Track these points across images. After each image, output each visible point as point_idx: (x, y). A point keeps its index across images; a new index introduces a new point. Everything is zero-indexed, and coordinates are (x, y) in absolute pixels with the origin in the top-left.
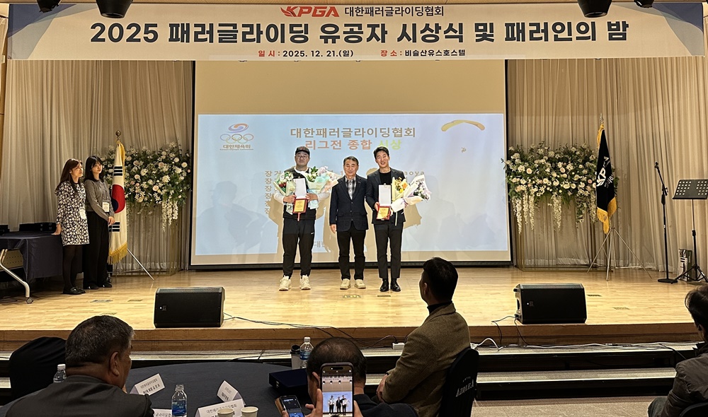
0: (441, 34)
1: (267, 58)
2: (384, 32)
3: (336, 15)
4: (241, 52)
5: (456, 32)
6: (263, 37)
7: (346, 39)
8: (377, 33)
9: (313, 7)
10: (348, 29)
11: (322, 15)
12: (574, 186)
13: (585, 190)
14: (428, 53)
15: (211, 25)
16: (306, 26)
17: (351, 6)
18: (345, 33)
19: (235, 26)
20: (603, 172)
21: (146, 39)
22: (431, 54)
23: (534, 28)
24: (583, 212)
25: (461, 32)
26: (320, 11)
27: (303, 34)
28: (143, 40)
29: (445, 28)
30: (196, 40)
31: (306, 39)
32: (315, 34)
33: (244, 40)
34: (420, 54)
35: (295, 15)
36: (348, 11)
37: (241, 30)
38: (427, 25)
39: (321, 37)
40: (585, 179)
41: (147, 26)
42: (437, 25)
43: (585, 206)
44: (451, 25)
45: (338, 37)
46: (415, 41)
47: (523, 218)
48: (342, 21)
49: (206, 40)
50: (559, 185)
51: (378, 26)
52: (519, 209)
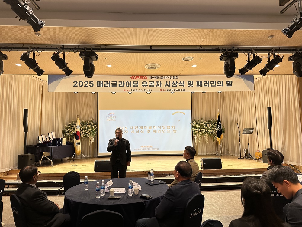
1: (126, 92)
2: (161, 84)
3: (147, 79)
4: (119, 90)
7: (150, 86)
9: (140, 76)
10: (150, 83)
11: (142, 79)
12: (212, 131)
15: (109, 82)
16: (138, 82)
17: (151, 76)
20: (219, 127)
22: (175, 90)
23: (205, 83)
25: (184, 84)
28: (89, 86)
29: (179, 82)
30: (105, 86)
31: (138, 86)
33: (119, 86)
34: (171, 90)
37: (118, 83)
39: (142, 85)
41: (90, 82)
42: (176, 82)
45: (147, 85)
46: (170, 86)
47: (197, 141)
48: (148, 80)
49: (108, 86)
50: (208, 131)
51: (159, 82)
52: (196, 138)
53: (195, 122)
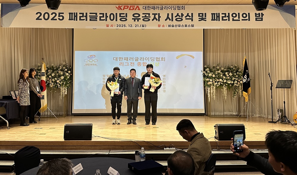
0: (184, 18)
1: (110, 28)
2: (159, 17)
3: (139, 9)
4: (99, 25)
5: (190, 17)
6: (108, 18)
7: (143, 20)
8: (157, 17)
9: (129, 6)
10: (144, 15)
11: (133, 9)
12: (232, 82)
13: (237, 84)
14: (178, 26)
15: (86, 14)
16: (126, 14)
17: (146, 6)
18: (143, 17)
19: (96, 14)
20: (246, 77)
21: (59, 19)
22: (179, 26)
23: (224, 15)
24: (236, 93)
25: (192, 17)
26: (132, 8)
27: (125, 17)
28: (58, 19)
29: (186, 15)
30: (80, 19)
31: (126, 20)
32: (130, 17)
33: (100, 20)
34: (174, 26)
35: (121, 9)
36: (144, 8)
37: (99, 15)
38: (178, 14)
39: (133, 19)
40: (237, 79)
41: (59, 13)
42: (182, 14)
43: (237, 91)
44: (188, 14)
45: (140, 19)
46: (172, 21)
47: (210, 95)
48: (141, 12)
49: (84, 20)
50: (226, 82)
51: (157, 14)
52: (209, 92)
53: (208, 69)
